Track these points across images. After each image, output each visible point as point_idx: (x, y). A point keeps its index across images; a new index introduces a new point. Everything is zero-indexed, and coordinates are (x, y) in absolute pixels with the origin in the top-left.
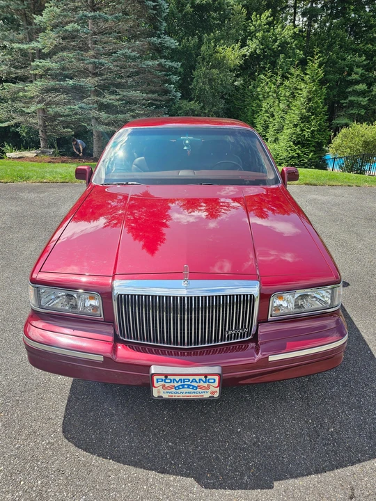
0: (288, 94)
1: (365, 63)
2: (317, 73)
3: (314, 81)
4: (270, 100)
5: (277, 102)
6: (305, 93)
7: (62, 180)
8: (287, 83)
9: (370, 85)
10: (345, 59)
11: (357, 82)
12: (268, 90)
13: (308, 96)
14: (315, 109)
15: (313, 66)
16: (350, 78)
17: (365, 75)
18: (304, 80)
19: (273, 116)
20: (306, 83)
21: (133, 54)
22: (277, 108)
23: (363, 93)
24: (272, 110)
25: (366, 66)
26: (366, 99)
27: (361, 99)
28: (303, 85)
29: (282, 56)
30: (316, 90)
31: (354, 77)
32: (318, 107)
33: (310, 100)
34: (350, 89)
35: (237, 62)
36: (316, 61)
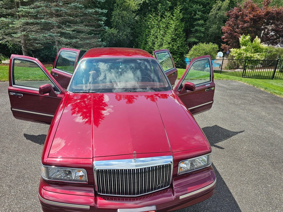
0: (164, 26)
1: (202, 9)
2: (179, 16)
3: (178, 20)
4: (155, 29)
5: (159, 30)
6: (173, 26)
7: (40, 79)
8: (164, 20)
9: (205, 21)
10: (192, 7)
11: (199, 19)
12: (154, 23)
13: (175, 28)
14: (179, 35)
15: (177, 12)
16: (195, 17)
17: (203, 16)
18: (173, 19)
19: (157, 38)
20: (174, 21)
21: (80, 5)
22: (159, 33)
23: (202, 25)
24: (156, 34)
25: (203, 11)
26: (204, 28)
27: (201, 28)
28: (172, 22)
29: (160, 4)
30: (179, 25)
31: (197, 16)
32: (181, 34)
33: (176, 30)
34: (195, 23)
35: (136, 8)
36: (178, 9)
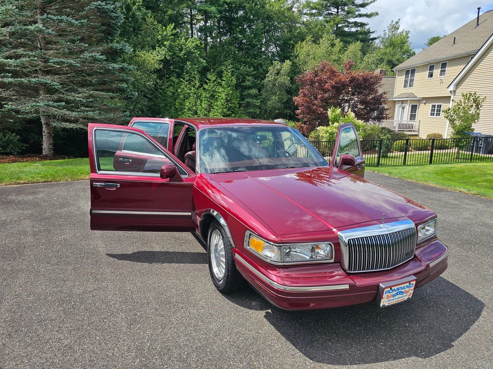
0: (208, 96)
1: (253, 73)
2: (232, 80)
3: (229, 86)
4: (192, 99)
5: (199, 102)
6: (223, 96)
8: (206, 86)
9: (260, 90)
10: (238, 69)
11: (250, 88)
12: (188, 91)
13: (226, 98)
14: (233, 109)
15: (227, 74)
16: (244, 84)
17: (255, 82)
18: (221, 85)
19: (196, 113)
20: (223, 87)
21: (101, 57)
22: (200, 107)
23: (255, 96)
24: (194, 108)
25: (255, 75)
26: (259, 101)
27: (255, 101)
28: (221, 89)
29: (188, 63)
30: (232, 94)
31: (247, 83)
32: (236, 107)
33: (228, 101)
34: (246, 93)
35: (157, 66)
36: (229, 71)
